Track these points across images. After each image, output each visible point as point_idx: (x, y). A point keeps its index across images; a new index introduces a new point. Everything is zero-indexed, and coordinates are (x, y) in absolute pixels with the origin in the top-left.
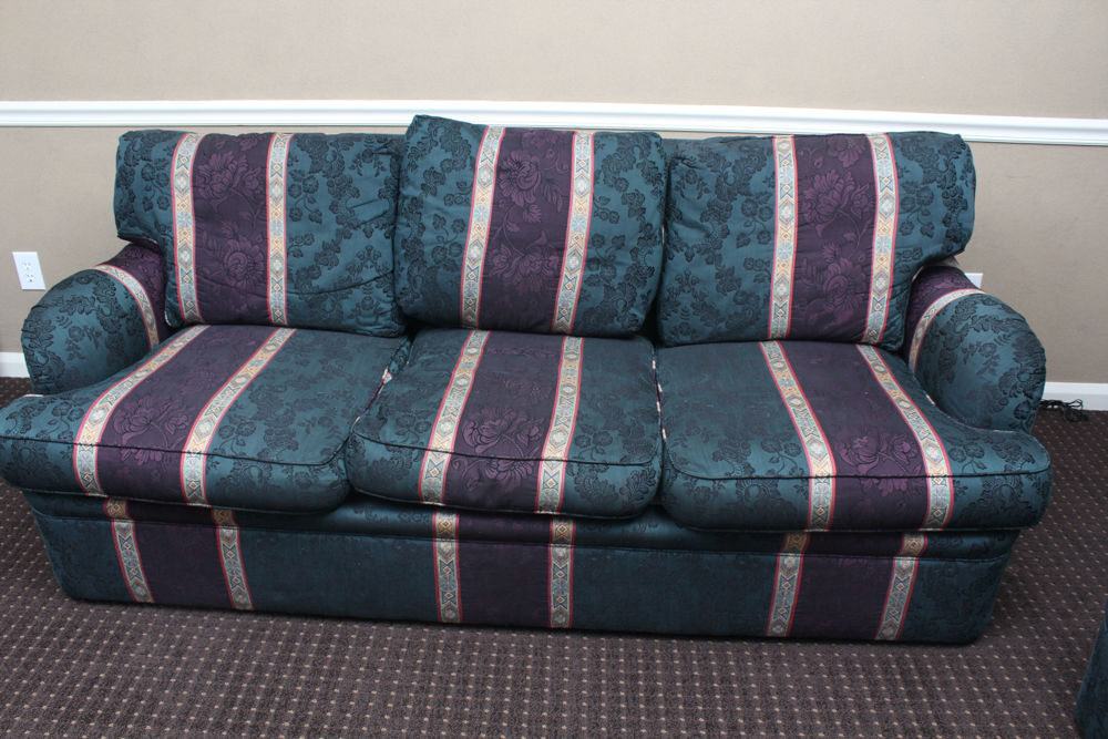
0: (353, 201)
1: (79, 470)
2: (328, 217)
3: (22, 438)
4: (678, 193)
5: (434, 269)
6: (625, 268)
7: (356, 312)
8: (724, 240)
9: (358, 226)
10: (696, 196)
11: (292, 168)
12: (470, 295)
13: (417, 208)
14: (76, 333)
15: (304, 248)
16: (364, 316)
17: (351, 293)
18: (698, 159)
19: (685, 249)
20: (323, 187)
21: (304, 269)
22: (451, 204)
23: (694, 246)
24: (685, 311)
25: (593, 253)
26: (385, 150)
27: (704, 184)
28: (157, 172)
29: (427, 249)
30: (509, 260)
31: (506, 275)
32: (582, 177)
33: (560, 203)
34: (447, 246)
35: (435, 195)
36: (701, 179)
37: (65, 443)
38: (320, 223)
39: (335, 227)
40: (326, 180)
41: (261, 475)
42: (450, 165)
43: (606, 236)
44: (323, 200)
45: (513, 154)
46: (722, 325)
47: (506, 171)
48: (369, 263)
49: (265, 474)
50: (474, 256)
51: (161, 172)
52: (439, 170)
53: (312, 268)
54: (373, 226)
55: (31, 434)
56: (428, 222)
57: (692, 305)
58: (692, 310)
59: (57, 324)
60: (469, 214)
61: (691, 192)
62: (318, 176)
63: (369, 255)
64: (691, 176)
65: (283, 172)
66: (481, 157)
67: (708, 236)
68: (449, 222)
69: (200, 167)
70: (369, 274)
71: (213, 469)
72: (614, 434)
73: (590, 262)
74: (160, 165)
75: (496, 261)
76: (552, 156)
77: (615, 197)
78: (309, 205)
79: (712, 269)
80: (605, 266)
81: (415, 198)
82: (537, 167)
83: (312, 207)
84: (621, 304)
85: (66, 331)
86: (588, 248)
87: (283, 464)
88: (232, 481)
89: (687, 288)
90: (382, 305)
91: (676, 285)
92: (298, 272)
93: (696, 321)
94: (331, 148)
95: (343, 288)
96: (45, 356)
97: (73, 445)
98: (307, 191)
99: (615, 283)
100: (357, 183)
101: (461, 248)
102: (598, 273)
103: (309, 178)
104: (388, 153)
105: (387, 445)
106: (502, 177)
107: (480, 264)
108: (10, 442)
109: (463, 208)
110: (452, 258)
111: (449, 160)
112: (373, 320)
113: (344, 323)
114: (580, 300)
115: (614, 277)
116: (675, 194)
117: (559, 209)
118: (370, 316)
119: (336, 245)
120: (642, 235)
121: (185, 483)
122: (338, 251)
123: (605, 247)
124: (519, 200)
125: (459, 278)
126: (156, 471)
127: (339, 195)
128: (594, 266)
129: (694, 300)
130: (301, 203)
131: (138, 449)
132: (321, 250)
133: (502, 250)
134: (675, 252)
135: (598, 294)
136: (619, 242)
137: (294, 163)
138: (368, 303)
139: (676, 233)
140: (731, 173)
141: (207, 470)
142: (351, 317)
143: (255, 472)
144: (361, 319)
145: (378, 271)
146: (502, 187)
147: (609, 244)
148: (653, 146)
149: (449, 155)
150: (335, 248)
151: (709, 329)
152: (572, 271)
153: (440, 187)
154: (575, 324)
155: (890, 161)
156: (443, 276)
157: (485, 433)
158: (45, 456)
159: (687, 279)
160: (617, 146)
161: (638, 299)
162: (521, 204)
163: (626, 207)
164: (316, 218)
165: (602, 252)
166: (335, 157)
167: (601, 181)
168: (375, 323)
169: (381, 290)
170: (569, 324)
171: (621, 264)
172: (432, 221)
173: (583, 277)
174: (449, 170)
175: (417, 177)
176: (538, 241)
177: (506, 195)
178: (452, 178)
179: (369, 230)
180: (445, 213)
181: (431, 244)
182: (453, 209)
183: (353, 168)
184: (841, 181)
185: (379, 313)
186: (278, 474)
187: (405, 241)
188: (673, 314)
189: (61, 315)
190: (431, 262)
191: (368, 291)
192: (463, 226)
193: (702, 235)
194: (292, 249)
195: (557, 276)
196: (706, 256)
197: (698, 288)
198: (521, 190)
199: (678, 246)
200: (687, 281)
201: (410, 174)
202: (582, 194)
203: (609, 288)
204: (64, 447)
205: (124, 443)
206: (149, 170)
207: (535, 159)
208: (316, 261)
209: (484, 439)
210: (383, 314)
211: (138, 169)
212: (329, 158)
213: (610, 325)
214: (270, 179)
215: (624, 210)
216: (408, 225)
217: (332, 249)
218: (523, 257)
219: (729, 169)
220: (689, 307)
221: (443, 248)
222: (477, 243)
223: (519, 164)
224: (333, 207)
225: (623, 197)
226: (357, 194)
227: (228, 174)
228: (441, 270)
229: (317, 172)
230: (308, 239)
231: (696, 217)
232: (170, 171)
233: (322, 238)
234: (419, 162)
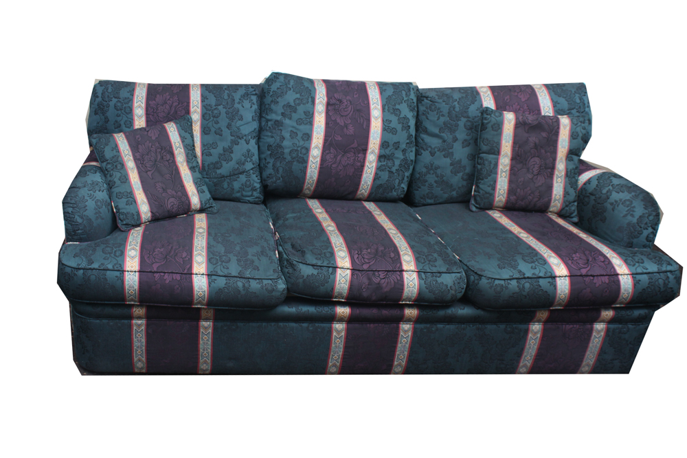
0: (239, 123)
1: (127, 287)
2: (226, 132)
3: (90, 269)
4: (424, 117)
5: (291, 163)
6: (399, 161)
7: (242, 189)
8: (454, 144)
9: (242, 138)
10: (436, 119)
11: (205, 103)
12: (311, 177)
13: (278, 126)
14: (99, 203)
15: (212, 151)
16: (246, 191)
17: (239, 177)
18: (437, 97)
19: (429, 149)
20: (223, 115)
21: (212, 163)
22: (300, 124)
23: (435, 147)
24: (431, 186)
25: (383, 152)
26: (254, 93)
27: (441, 112)
28: (124, 105)
29: (287, 151)
30: (335, 157)
31: (333, 166)
32: (376, 108)
33: (365, 124)
34: (299, 149)
35: (290, 119)
36: (439, 109)
37: (119, 271)
38: (221, 135)
39: (230, 138)
40: (225, 110)
41: (244, 286)
42: (300, 102)
43: (390, 142)
44: (223, 121)
45: (336, 95)
46: (454, 193)
47: (332, 105)
48: (249, 160)
49: (246, 285)
50: (315, 155)
51: (127, 105)
52: (293, 104)
53: (217, 163)
54: (250, 137)
55: (95, 265)
56: (287, 135)
57: (436, 182)
58: (435, 185)
59: (88, 198)
60: (311, 130)
61: (433, 116)
62: (220, 108)
63: (248, 154)
64: (433, 107)
65: (199, 105)
66: (317, 97)
67: (444, 141)
68: (300, 135)
69: (150, 102)
70: (249, 166)
71: (213, 283)
72: (435, 255)
73: (381, 157)
74: (126, 101)
75: (328, 157)
76: (357, 96)
77: (394, 119)
78: (215, 125)
79: (448, 161)
80: (389, 159)
81: (276, 121)
82: (351, 102)
83: (216, 126)
84: (397, 181)
85: (94, 202)
86: (380, 149)
87: (256, 279)
88: (226, 291)
89: (432, 172)
90: (255, 184)
91: (424, 170)
92: (208, 165)
93: (438, 191)
94: (226, 92)
95: (235, 174)
96: (82, 218)
97: (123, 271)
98: (214, 117)
99: (394, 169)
100: (242, 112)
101: (308, 150)
102: (385, 163)
103: (215, 109)
104: (256, 94)
105: (313, 265)
106: (330, 108)
107: (318, 159)
108: (82, 271)
109: (308, 127)
110: (302, 156)
111: (298, 99)
112: (250, 193)
113: (234, 195)
114: (374, 179)
115: (394, 166)
116: (422, 118)
117: (365, 126)
118: (249, 191)
119: (230, 149)
120: (408, 141)
121: (196, 293)
122: (232, 152)
123: (389, 149)
124: (341, 121)
125: (306, 168)
126: (178, 286)
127: (232, 119)
128: (382, 160)
129: (436, 179)
130: (210, 124)
131: (165, 273)
132: (222, 152)
133: (332, 151)
134: (422, 151)
135: (385, 176)
136: (397, 145)
137: (206, 100)
138: (248, 183)
139: (422, 140)
140: (457, 105)
141: (210, 284)
142: (239, 192)
143: (240, 284)
144: (244, 193)
145: (253, 164)
146: (331, 114)
147: (391, 147)
148: (411, 90)
149: (298, 96)
150: (230, 151)
151: (446, 195)
152: (371, 162)
153: (293, 114)
154: (370, 194)
155: (548, 97)
156: (296, 166)
157: (366, 257)
158: (106, 279)
159: (432, 166)
160: (393, 90)
161: (405, 178)
162: (343, 124)
163: (400, 125)
164: (219, 133)
165: (388, 152)
166: (229, 96)
167: (386, 110)
168: (252, 195)
169: (255, 175)
170: (366, 194)
171: (397, 158)
172: (289, 134)
173: (377, 166)
174: (299, 104)
175: (279, 108)
176: (352, 146)
177: (333, 119)
178: (301, 109)
179: (248, 140)
180: (297, 129)
181: (289, 148)
182: (302, 127)
183: (239, 103)
184: (521, 109)
185: (254, 189)
186: (254, 285)
187: (269, 146)
188: (422, 187)
189: (89, 192)
190: (289, 158)
191: (248, 176)
192: (308, 137)
193: (440, 141)
194: (205, 151)
195: (363, 166)
196: (443, 153)
197: (439, 171)
198: (342, 116)
199: (425, 147)
200: (431, 168)
201: (273, 106)
202: (376, 118)
203: (391, 172)
204: (118, 274)
205: (155, 270)
206: (119, 104)
207: (348, 98)
208: (219, 158)
209: (367, 261)
210: (256, 190)
211: (112, 104)
212: (226, 97)
213: (390, 194)
214: (192, 110)
215: (399, 127)
216: (272, 137)
217: (229, 150)
218: (343, 155)
219: (456, 103)
220: (433, 183)
221: (297, 150)
222: (316, 147)
223: (340, 101)
224: (229, 126)
225: (399, 119)
226: (241, 119)
227: (168, 107)
228: (295, 163)
229: (219, 105)
230: (214, 145)
231: (436, 131)
232: (132, 105)
233: (222, 145)
234: (279, 99)
